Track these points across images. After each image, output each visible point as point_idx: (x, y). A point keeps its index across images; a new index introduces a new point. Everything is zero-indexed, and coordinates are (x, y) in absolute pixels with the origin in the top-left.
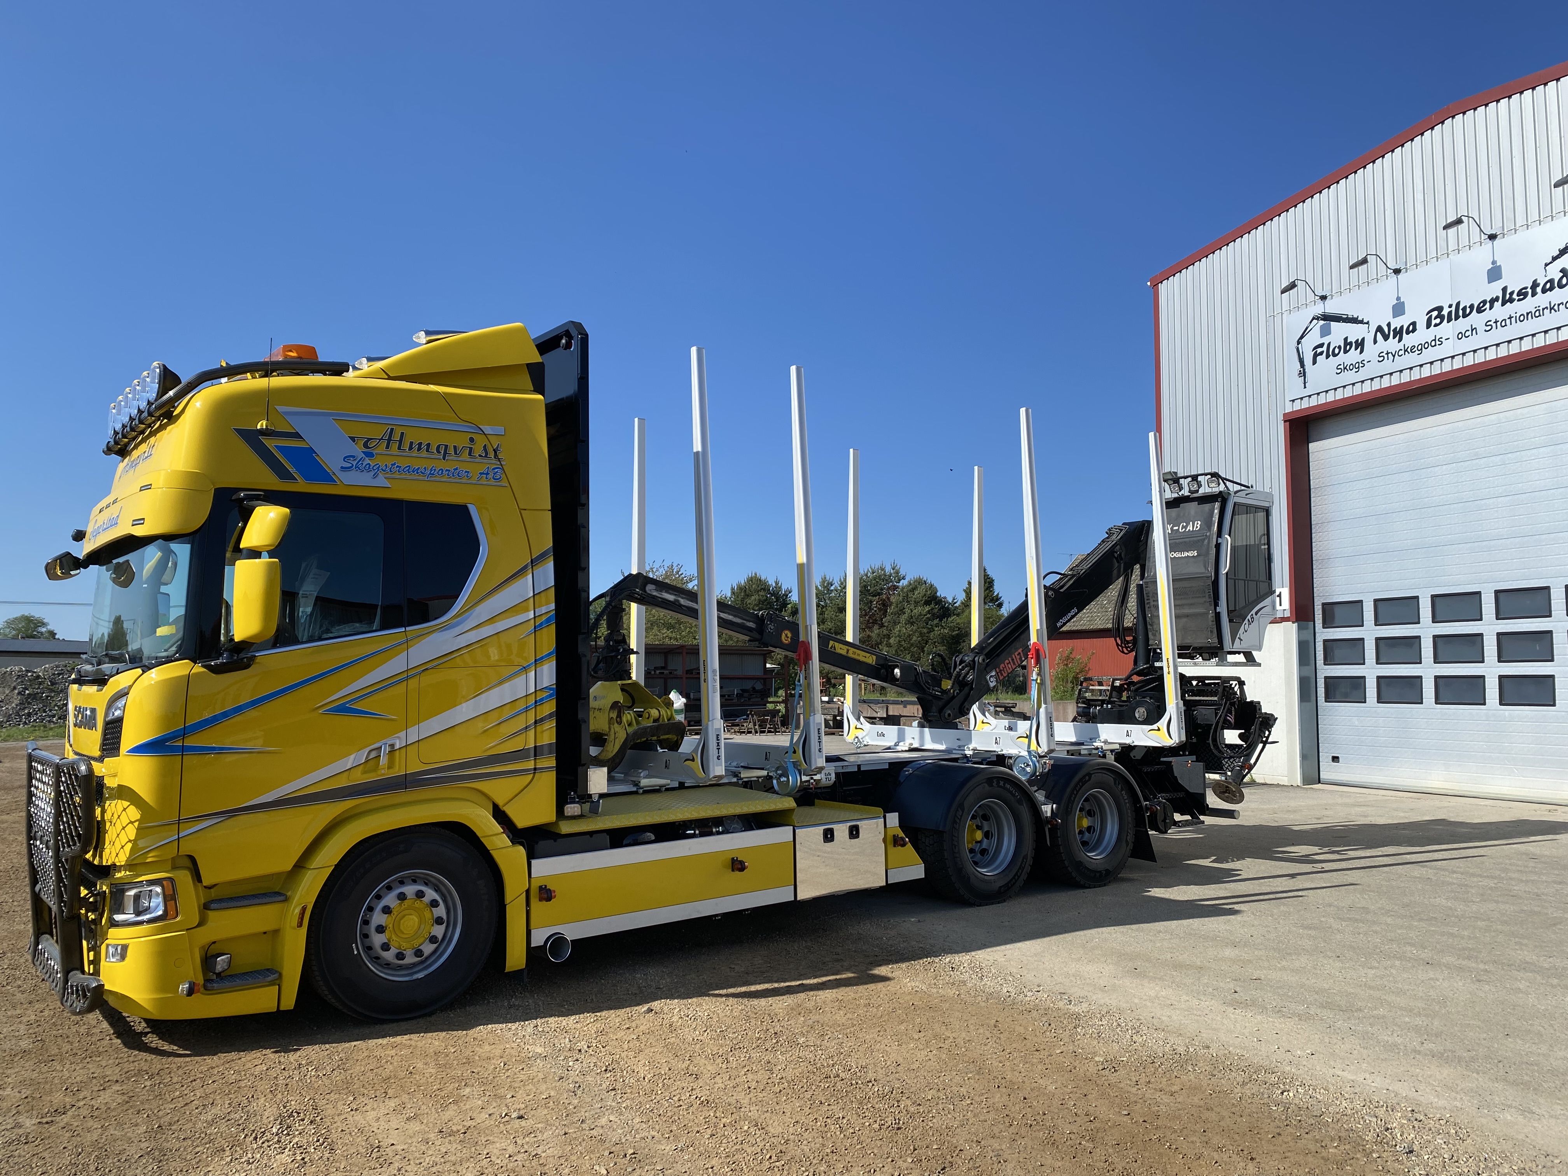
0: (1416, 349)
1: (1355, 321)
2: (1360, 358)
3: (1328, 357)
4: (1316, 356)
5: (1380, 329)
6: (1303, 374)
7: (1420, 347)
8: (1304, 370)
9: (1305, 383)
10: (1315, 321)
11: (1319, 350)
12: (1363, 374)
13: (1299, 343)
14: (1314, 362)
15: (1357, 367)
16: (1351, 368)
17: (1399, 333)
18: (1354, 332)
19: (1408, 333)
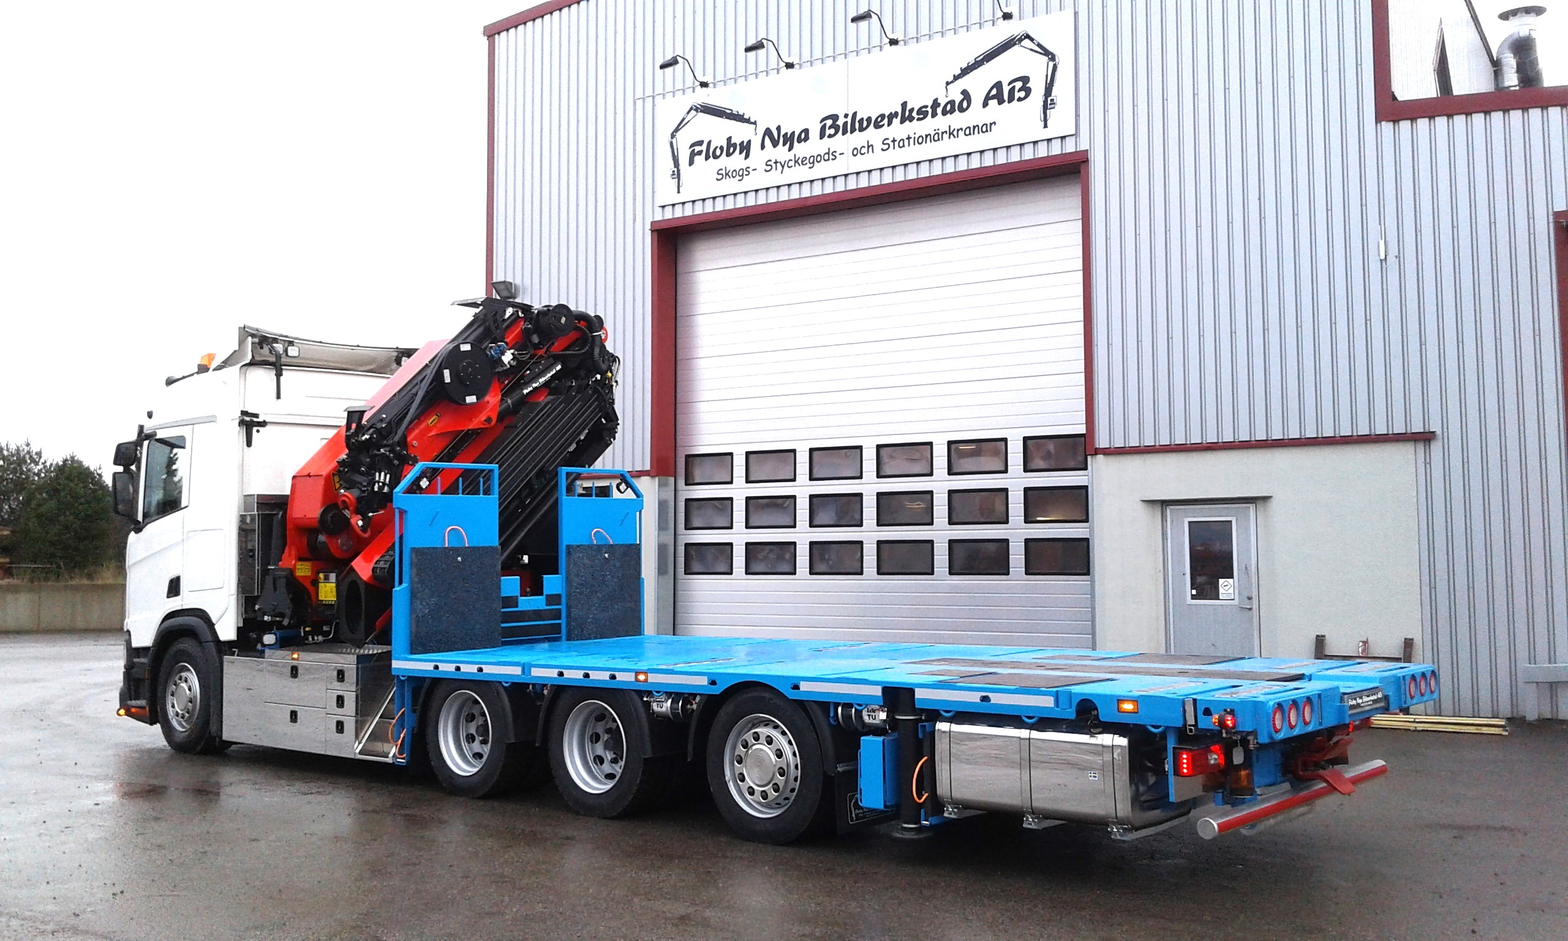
0: (807, 161)
1: (739, 118)
2: (744, 164)
3: (707, 158)
4: (693, 155)
5: (768, 132)
6: (677, 175)
7: (812, 159)
8: (678, 171)
9: (678, 187)
10: (693, 113)
11: (697, 149)
12: (749, 183)
13: (673, 136)
14: (691, 163)
15: (740, 174)
16: (734, 175)
18: (740, 133)
19: (799, 141)
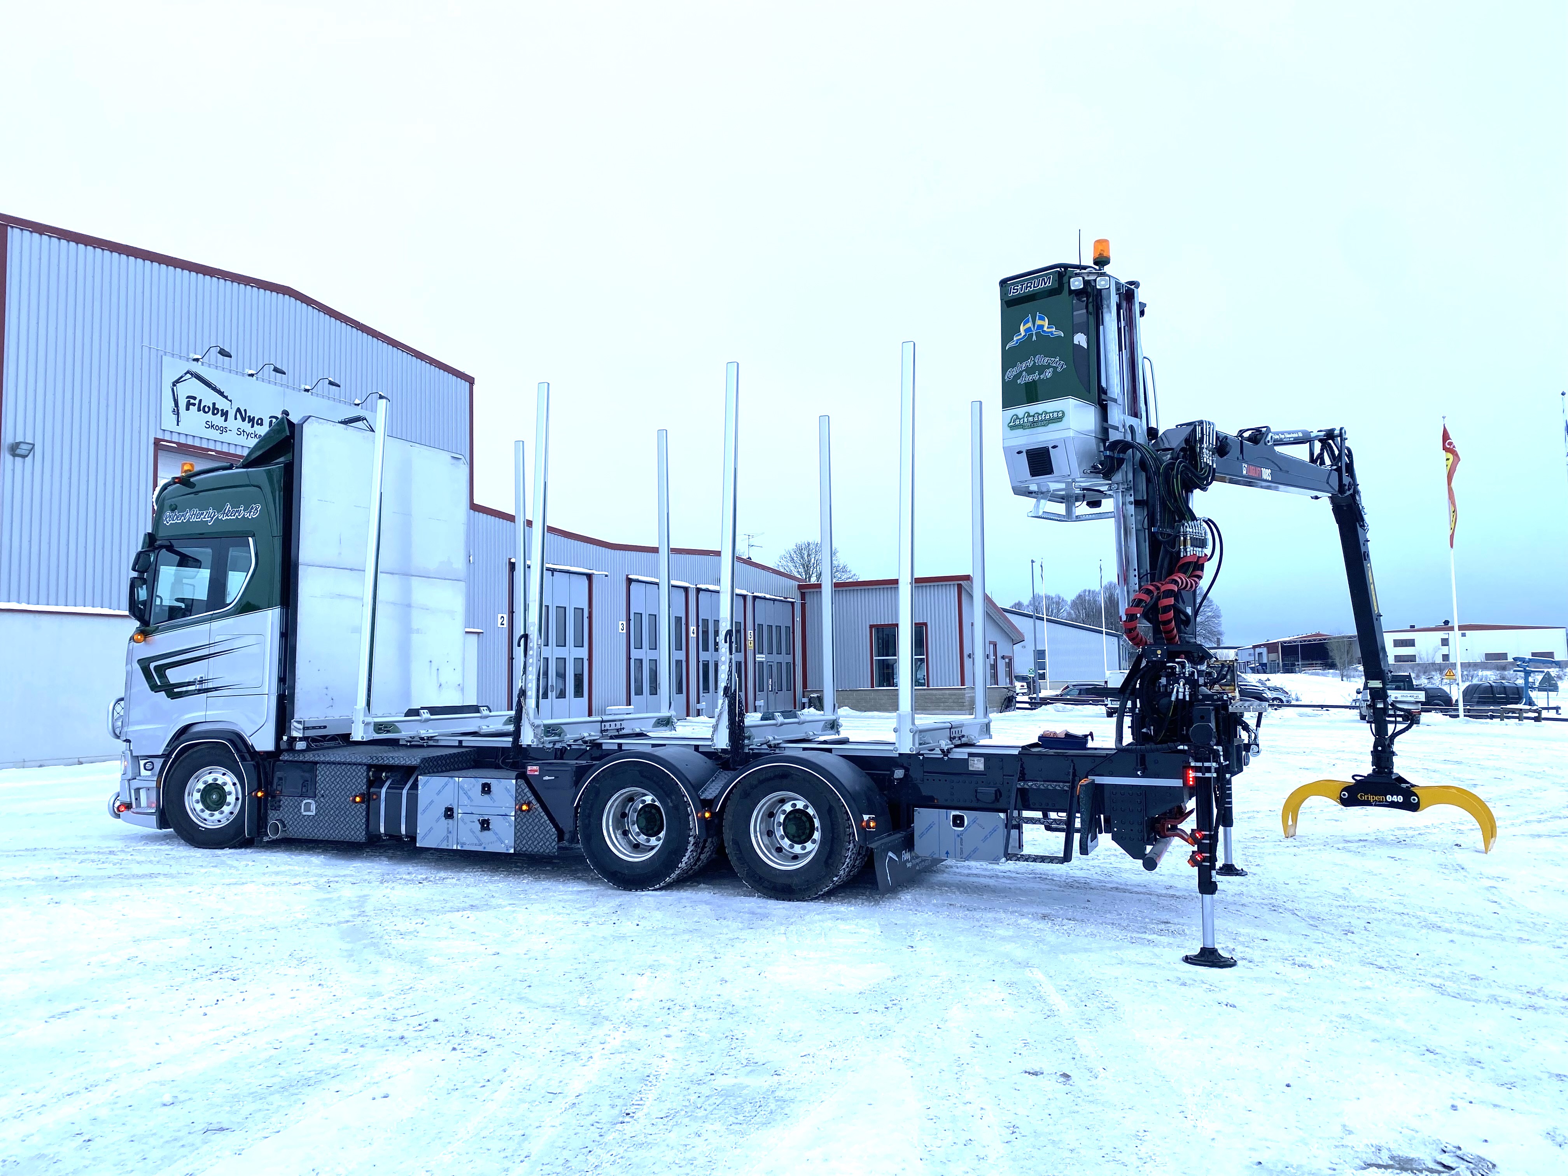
1: (221, 394)
2: (224, 424)
3: (199, 410)
5: (238, 410)
8: (178, 410)
9: (178, 422)
10: (189, 376)
11: (192, 401)
12: (225, 437)
13: (174, 385)
14: (188, 409)
15: (223, 430)
16: (216, 428)
17: (251, 420)
18: (222, 404)
19: (258, 424)
